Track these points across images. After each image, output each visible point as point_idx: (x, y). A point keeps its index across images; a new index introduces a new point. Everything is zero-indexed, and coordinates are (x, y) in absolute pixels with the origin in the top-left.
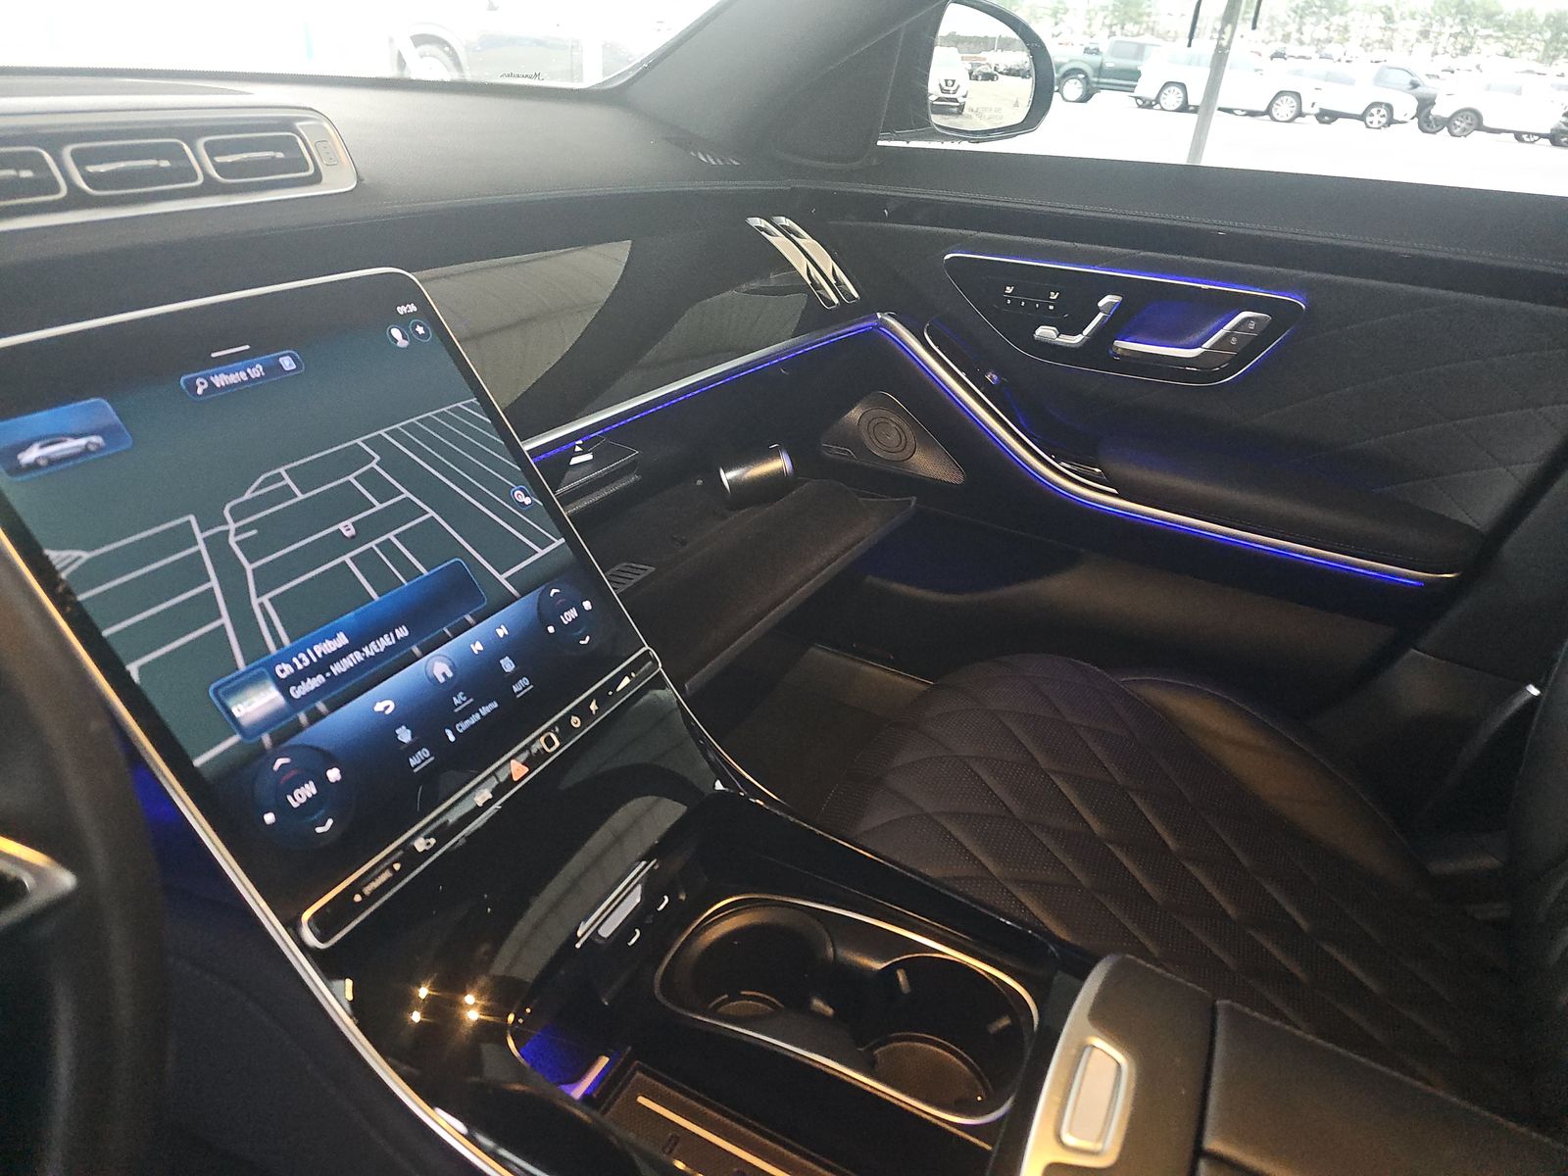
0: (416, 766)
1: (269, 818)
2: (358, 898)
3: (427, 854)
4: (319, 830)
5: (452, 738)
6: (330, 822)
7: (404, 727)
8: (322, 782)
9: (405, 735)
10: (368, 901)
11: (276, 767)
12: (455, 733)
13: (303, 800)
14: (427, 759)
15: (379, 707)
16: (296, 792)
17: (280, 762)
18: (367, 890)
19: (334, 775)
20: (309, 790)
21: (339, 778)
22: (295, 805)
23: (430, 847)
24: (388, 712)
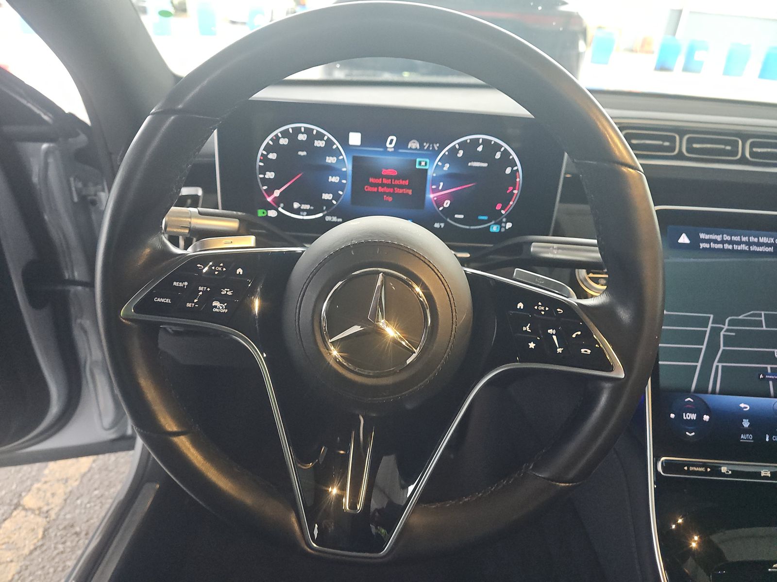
0: (742, 439)
1: (672, 416)
2: (686, 468)
3: (724, 475)
4: (687, 433)
5: (767, 440)
6: (693, 434)
7: (748, 420)
8: (700, 417)
9: (746, 424)
10: (689, 472)
11: (687, 400)
12: (770, 438)
13: (689, 418)
14: (749, 439)
15: (742, 405)
16: (688, 414)
17: (689, 399)
18: (691, 468)
19: (706, 418)
20: (693, 416)
21: (707, 420)
22: (685, 418)
23: (728, 473)
24: (745, 410)
